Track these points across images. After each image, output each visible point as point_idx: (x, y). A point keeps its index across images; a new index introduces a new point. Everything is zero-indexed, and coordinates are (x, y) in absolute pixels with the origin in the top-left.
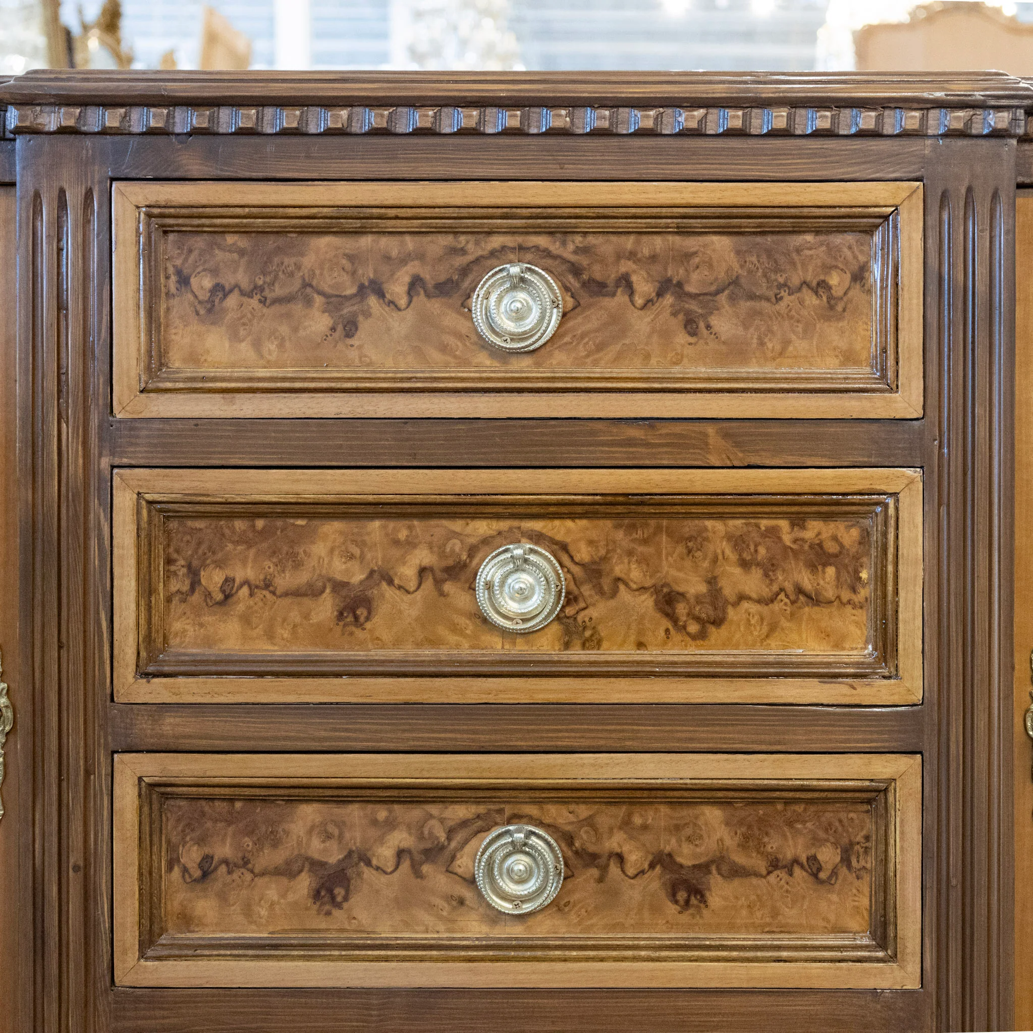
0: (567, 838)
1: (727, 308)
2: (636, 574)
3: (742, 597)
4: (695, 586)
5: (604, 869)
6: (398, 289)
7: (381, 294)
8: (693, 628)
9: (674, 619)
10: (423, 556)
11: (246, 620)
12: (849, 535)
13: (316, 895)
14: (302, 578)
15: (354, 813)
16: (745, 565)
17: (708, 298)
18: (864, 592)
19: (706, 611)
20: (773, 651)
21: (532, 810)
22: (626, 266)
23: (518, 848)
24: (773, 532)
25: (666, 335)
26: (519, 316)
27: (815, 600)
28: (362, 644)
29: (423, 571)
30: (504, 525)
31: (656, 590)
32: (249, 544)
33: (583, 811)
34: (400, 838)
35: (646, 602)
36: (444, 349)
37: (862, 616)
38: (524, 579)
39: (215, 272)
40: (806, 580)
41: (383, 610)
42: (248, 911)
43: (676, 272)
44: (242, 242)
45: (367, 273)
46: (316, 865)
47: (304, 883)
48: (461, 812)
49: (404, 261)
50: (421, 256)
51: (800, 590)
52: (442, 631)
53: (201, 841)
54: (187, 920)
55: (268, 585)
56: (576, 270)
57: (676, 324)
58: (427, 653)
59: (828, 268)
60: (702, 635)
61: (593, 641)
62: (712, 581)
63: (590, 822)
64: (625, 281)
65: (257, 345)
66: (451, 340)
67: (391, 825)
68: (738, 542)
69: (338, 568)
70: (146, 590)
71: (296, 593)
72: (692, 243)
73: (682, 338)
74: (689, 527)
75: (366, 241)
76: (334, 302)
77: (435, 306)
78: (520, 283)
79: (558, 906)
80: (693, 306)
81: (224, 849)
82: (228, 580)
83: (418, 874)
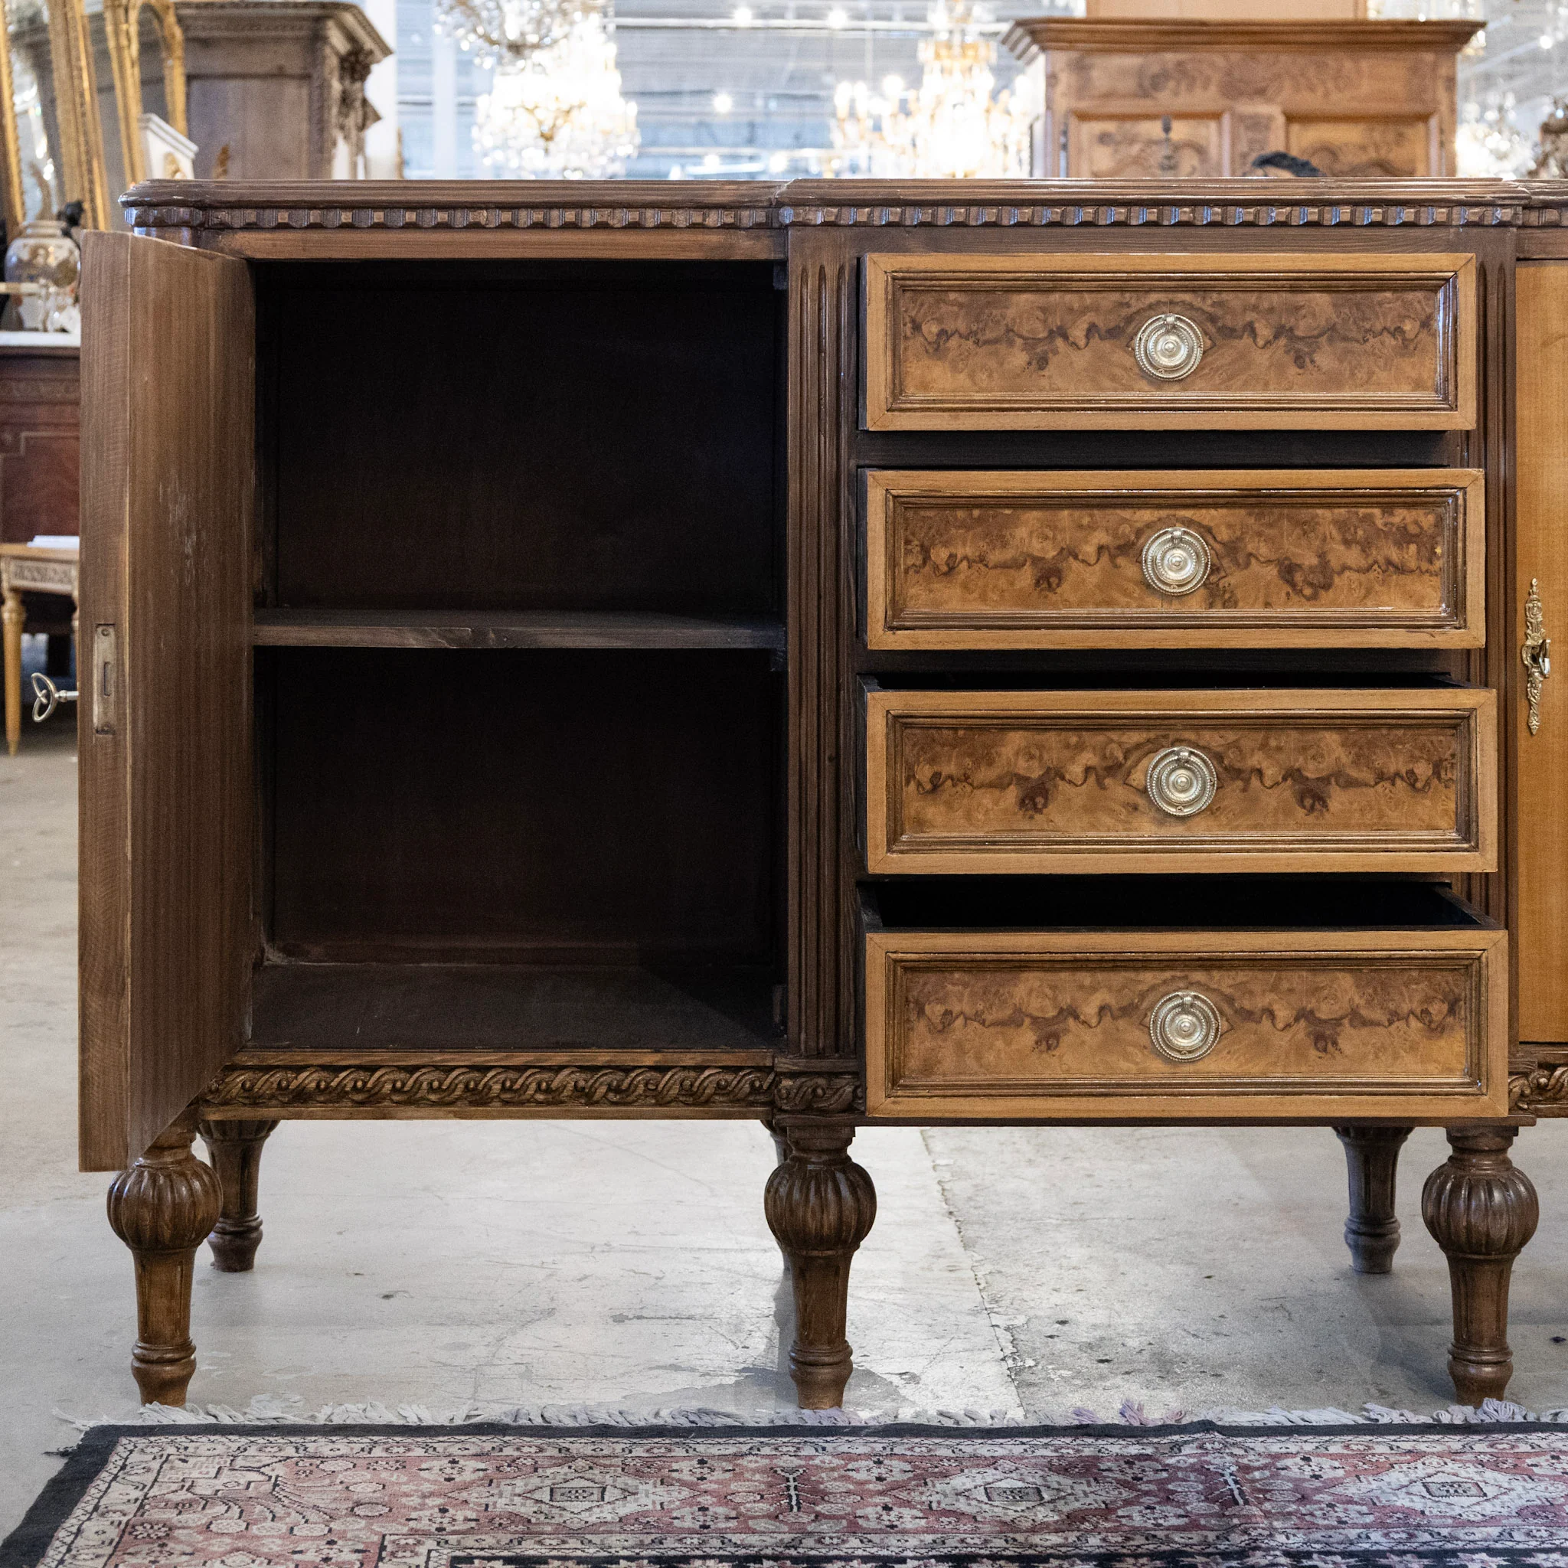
0: (1219, 758)
1: (1327, 348)
2: (1264, 550)
3: (1345, 568)
4: (1310, 560)
5: (1247, 781)
6: (1078, 333)
7: (1065, 337)
8: (1308, 591)
9: (1293, 585)
10: (1101, 537)
11: (965, 587)
12: (1427, 520)
13: (1022, 803)
14: (1008, 554)
15: (1052, 738)
16: (1347, 543)
17: (1312, 340)
18: (1439, 564)
19: (1317, 579)
20: (1369, 609)
21: (1190, 735)
22: (1250, 316)
23: (1181, 764)
24: (1368, 519)
25: (1280, 368)
26: (1171, 354)
27: (1401, 569)
28: (1055, 606)
29: (1101, 549)
30: (1163, 513)
31: (1279, 562)
32: (968, 528)
33: (1231, 736)
34: (1088, 758)
35: (1272, 572)
36: (1113, 378)
37: (1436, 581)
38: (1178, 554)
39: (940, 320)
40: (1394, 554)
41: (1070, 578)
42: (968, 816)
43: (1288, 321)
44: (962, 298)
45: (1055, 321)
46: (1021, 780)
47: (1012, 794)
48: (1135, 737)
49: (1084, 311)
50: (1096, 309)
51: (1389, 562)
52: (1116, 595)
53: (932, 761)
54: (920, 823)
55: (982, 559)
56: (1213, 319)
57: (1289, 359)
58: (1104, 611)
59: (1402, 318)
60: (1314, 597)
61: (1231, 602)
62: (1322, 556)
63: (1235, 745)
64: (1251, 329)
65: (972, 376)
66: (1118, 371)
67: (1080, 747)
68: (1342, 525)
69: (1036, 547)
70: (892, 563)
71: (1004, 566)
72: (1300, 299)
73: (1293, 370)
74: (1305, 514)
75: (1055, 297)
76: (1030, 343)
77: (1106, 346)
78: (1172, 329)
79: (1211, 811)
80: (1300, 346)
81: (950, 768)
82: (952, 556)
83: (1101, 785)
